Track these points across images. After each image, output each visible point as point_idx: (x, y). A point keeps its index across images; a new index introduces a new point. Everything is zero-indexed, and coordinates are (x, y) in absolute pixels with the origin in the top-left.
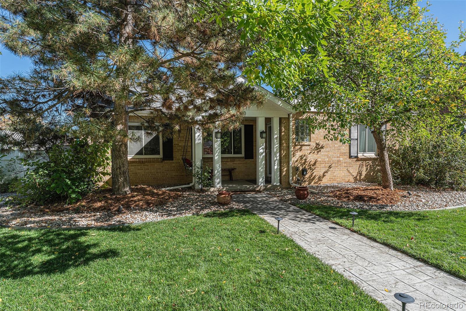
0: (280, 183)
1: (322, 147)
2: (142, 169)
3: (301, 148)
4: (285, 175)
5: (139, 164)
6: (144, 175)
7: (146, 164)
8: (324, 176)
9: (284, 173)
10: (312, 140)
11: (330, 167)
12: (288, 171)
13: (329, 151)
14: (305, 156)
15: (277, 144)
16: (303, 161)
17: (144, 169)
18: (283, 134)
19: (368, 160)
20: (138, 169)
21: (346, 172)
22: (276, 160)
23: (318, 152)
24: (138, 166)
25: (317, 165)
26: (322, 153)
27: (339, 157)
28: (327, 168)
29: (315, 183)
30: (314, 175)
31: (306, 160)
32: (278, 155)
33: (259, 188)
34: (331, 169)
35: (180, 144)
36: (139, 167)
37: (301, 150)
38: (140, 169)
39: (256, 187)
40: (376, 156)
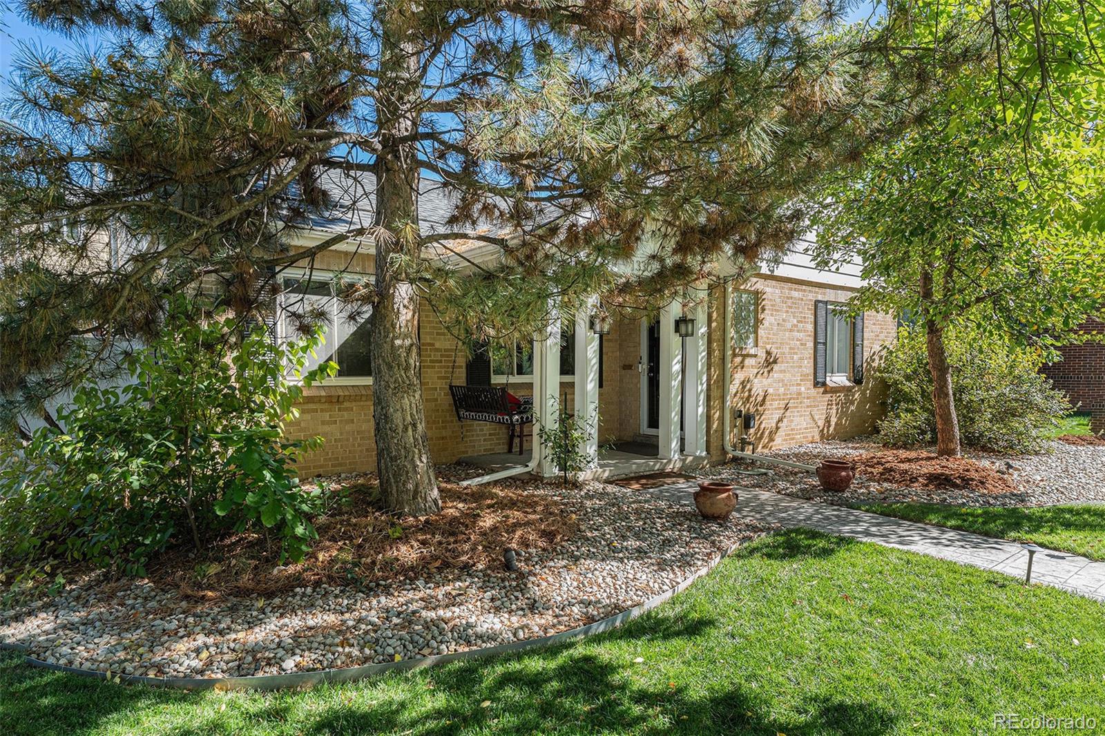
0: (708, 450)
1: (775, 362)
2: (335, 422)
3: (742, 362)
4: (716, 431)
5: (326, 406)
6: (340, 440)
7: (346, 404)
8: (777, 428)
9: (715, 426)
10: (760, 344)
11: (786, 408)
12: (722, 419)
13: (785, 372)
14: (748, 381)
15: (704, 351)
16: (746, 394)
17: (341, 421)
18: (714, 324)
19: (839, 392)
20: (323, 423)
21: (808, 418)
22: (702, 391)
23: (769, 372)
24: (322, 410)
25: (767, 403)
26: (775, 375)
27: (800, 385)
28: (782, 411)
29: (763, 447)
30: (762, 426)
31: (750, 390)
32: (705, 378)
33: (671, 466)
34: (788, 414)
35: (437, 345)
36: (327, 416)
37: (742, 368)
38: (329, 423)
39: (666, 464)
40: (849, 380)
